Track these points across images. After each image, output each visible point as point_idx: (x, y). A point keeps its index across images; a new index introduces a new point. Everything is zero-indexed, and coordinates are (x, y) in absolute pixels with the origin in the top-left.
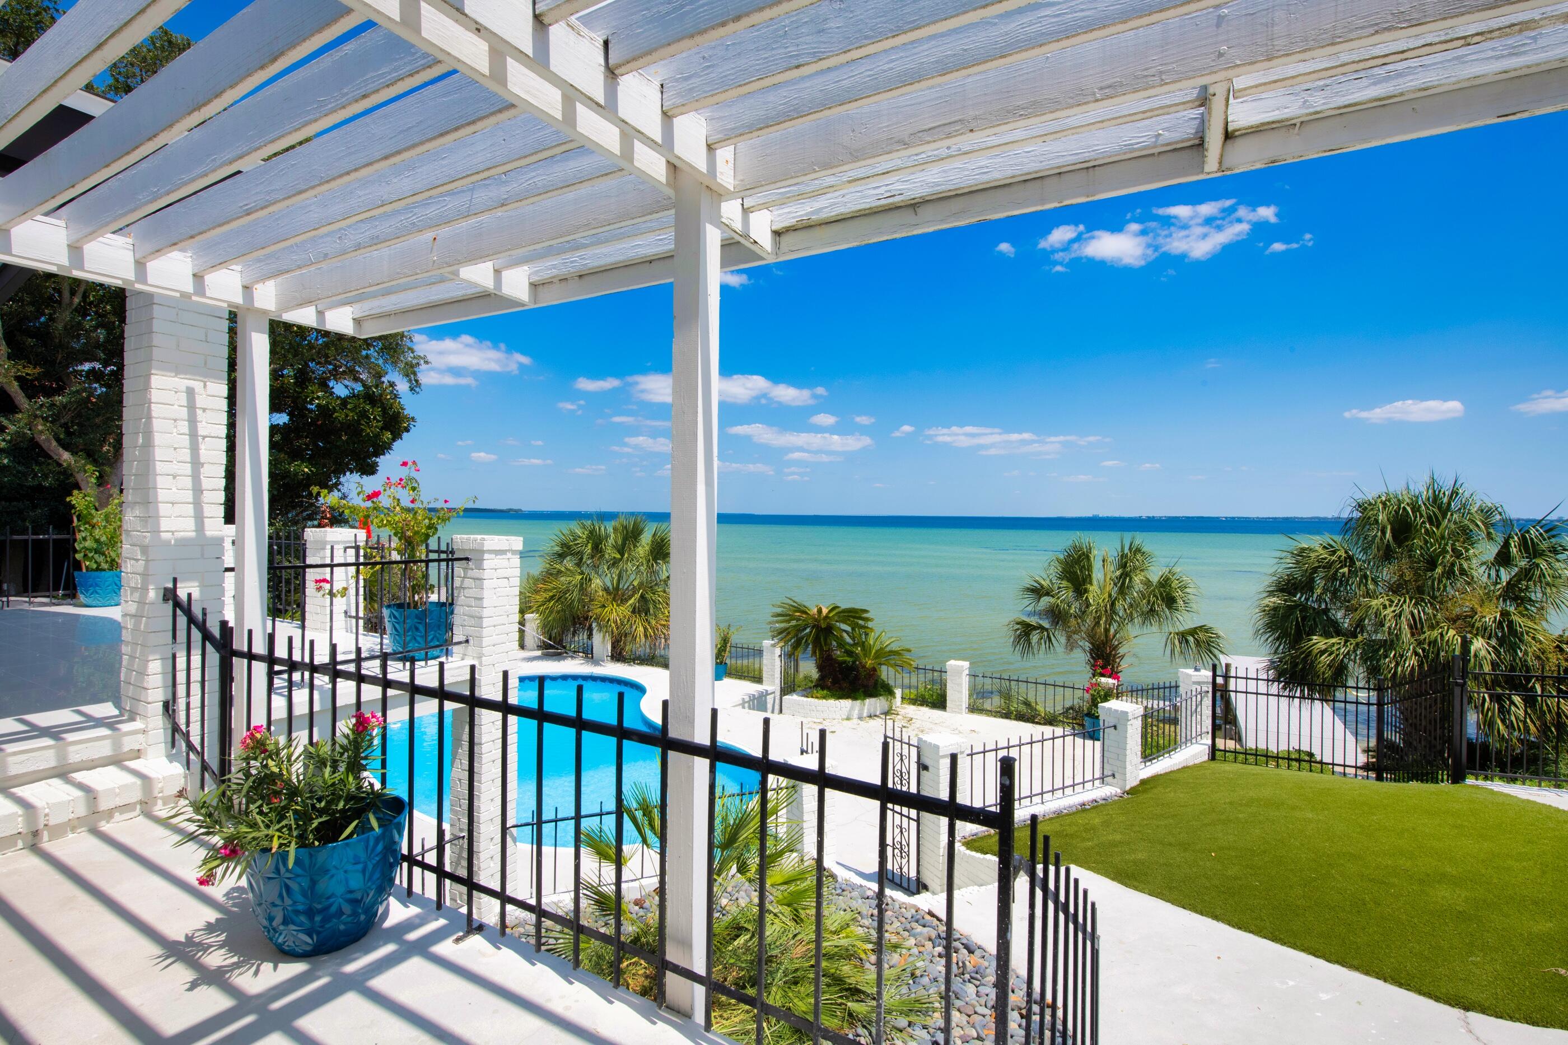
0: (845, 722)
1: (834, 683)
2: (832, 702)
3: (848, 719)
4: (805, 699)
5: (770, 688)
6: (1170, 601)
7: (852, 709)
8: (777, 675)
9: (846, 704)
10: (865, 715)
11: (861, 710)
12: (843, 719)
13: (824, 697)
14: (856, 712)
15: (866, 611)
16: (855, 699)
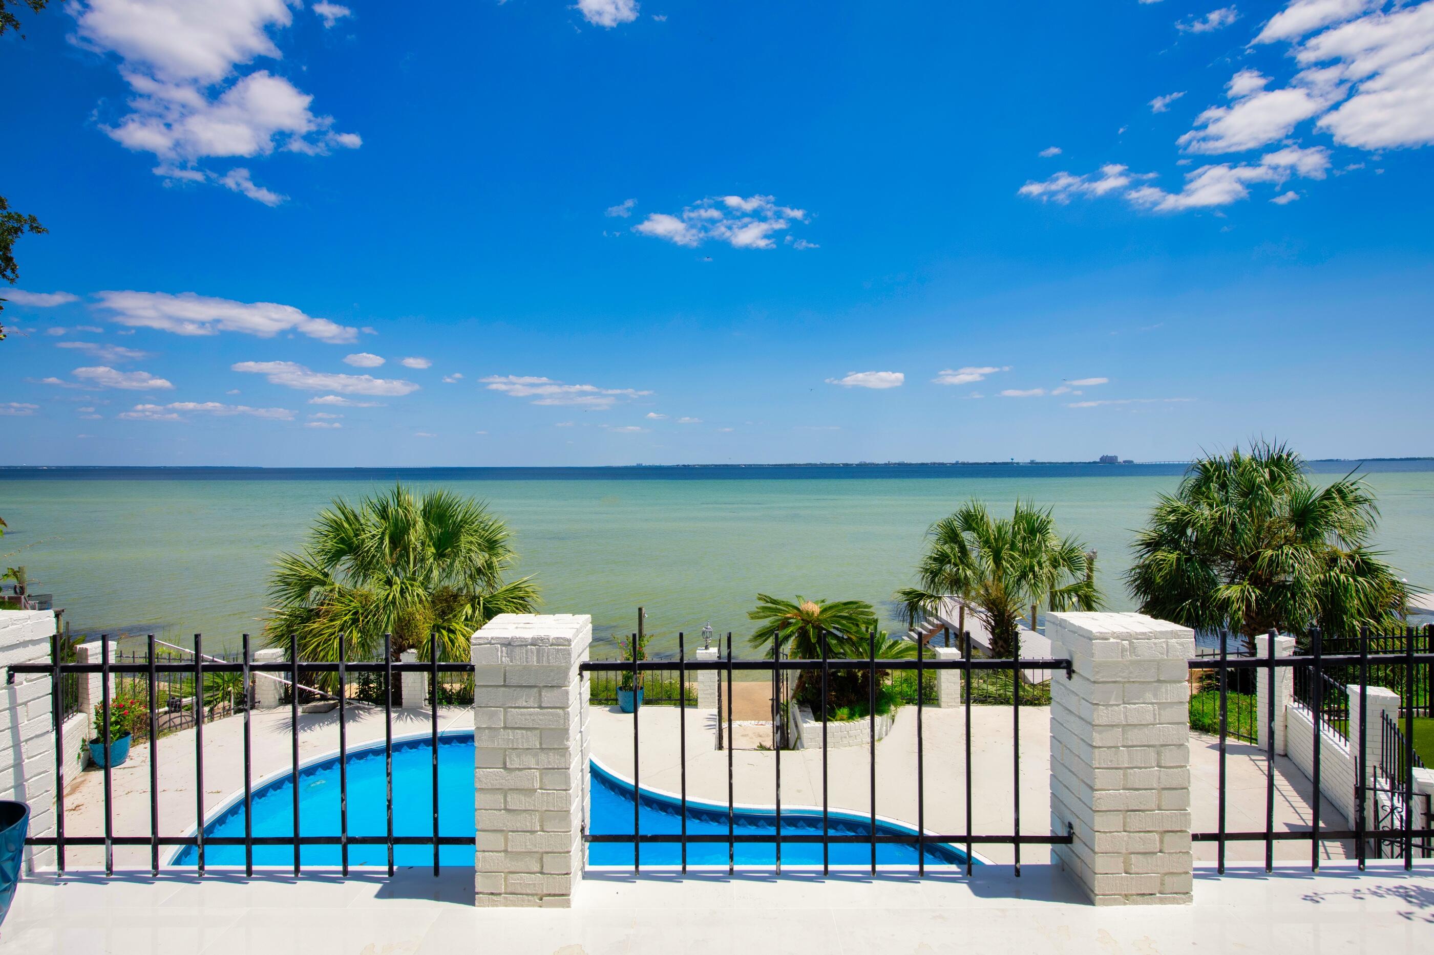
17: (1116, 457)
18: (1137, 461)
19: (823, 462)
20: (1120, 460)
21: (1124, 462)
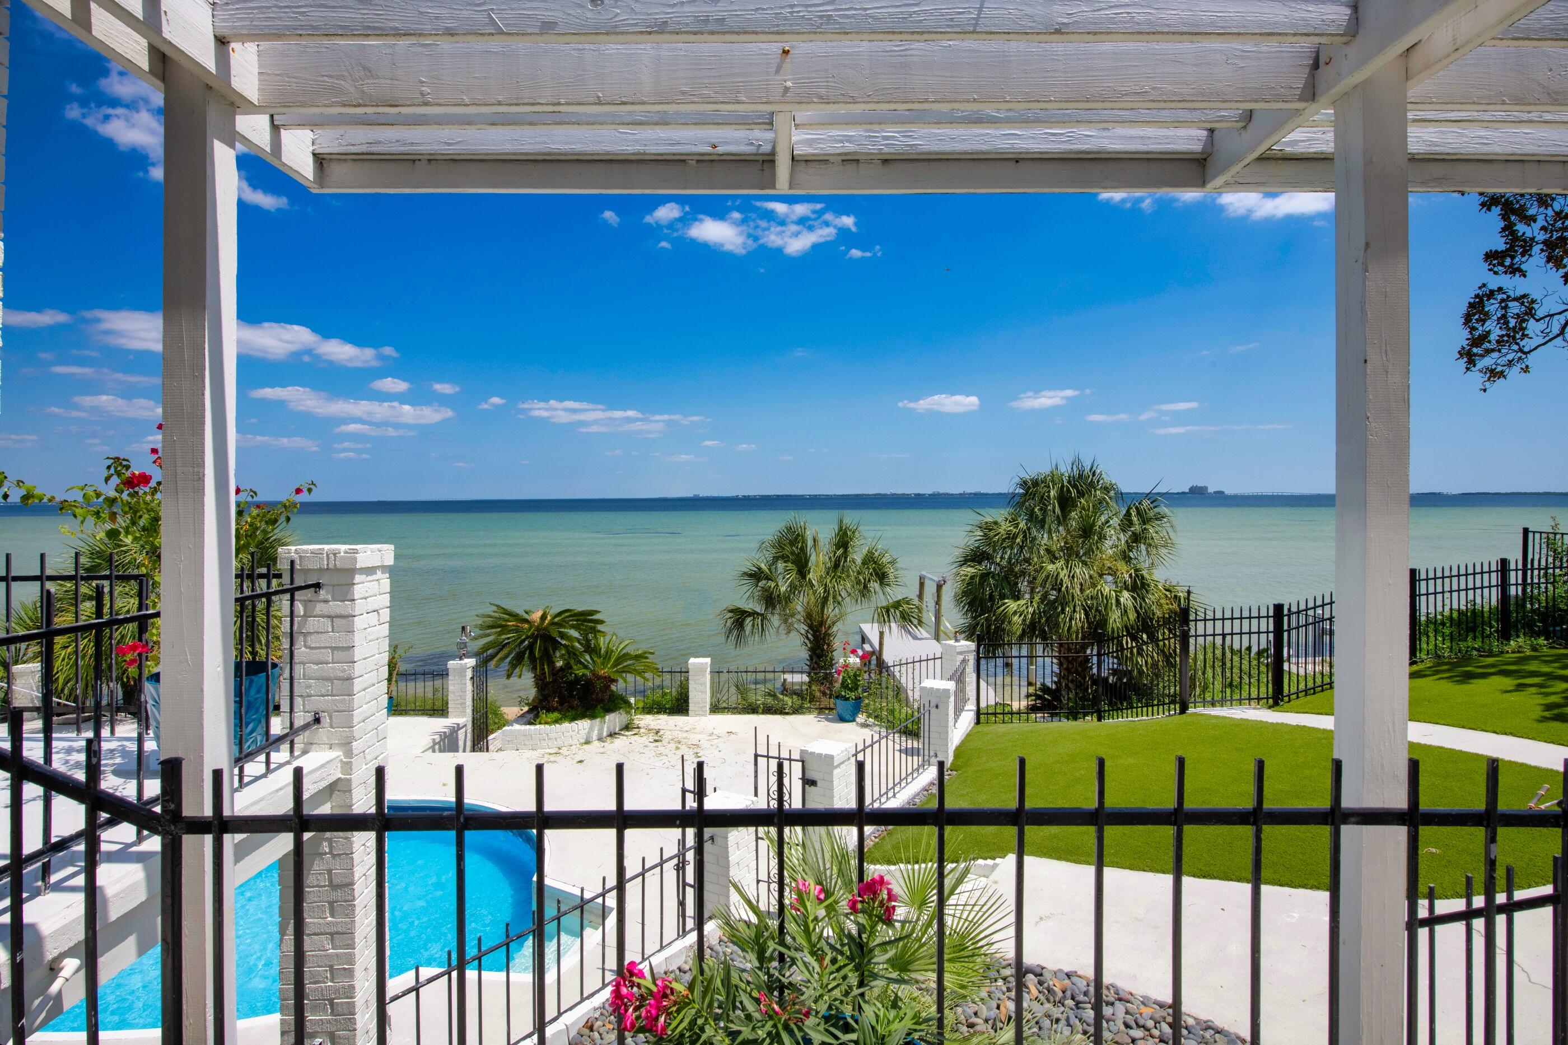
0: (585, 746)
1: (561, 703)
2: (566, 725)
3: (587, 742)
4: (532, 727)
5: (461, 721)
6: (882, 577)
7: (591, 729)
8: (469, 703)
9: (583, 726)
10: (605, 734)
11: (601, 730)
12: (582, 744)
13: (556, 721)
14: (596, 732)
15: (597, 612)
16: (593, 717)
17: (1206, 488)
18: (1229, 491)
19: (894, 492)
20: (1211, 490)
21: (1215, 493)
